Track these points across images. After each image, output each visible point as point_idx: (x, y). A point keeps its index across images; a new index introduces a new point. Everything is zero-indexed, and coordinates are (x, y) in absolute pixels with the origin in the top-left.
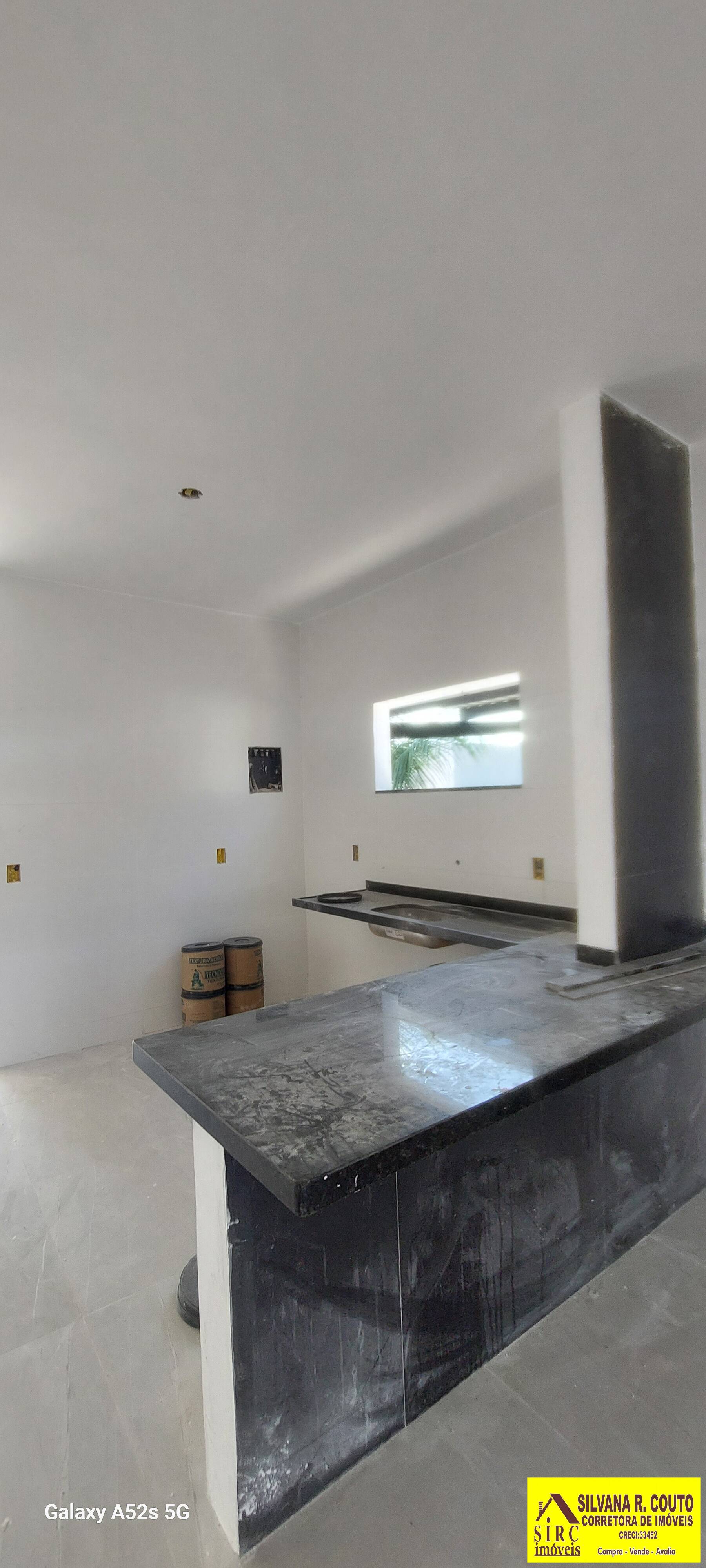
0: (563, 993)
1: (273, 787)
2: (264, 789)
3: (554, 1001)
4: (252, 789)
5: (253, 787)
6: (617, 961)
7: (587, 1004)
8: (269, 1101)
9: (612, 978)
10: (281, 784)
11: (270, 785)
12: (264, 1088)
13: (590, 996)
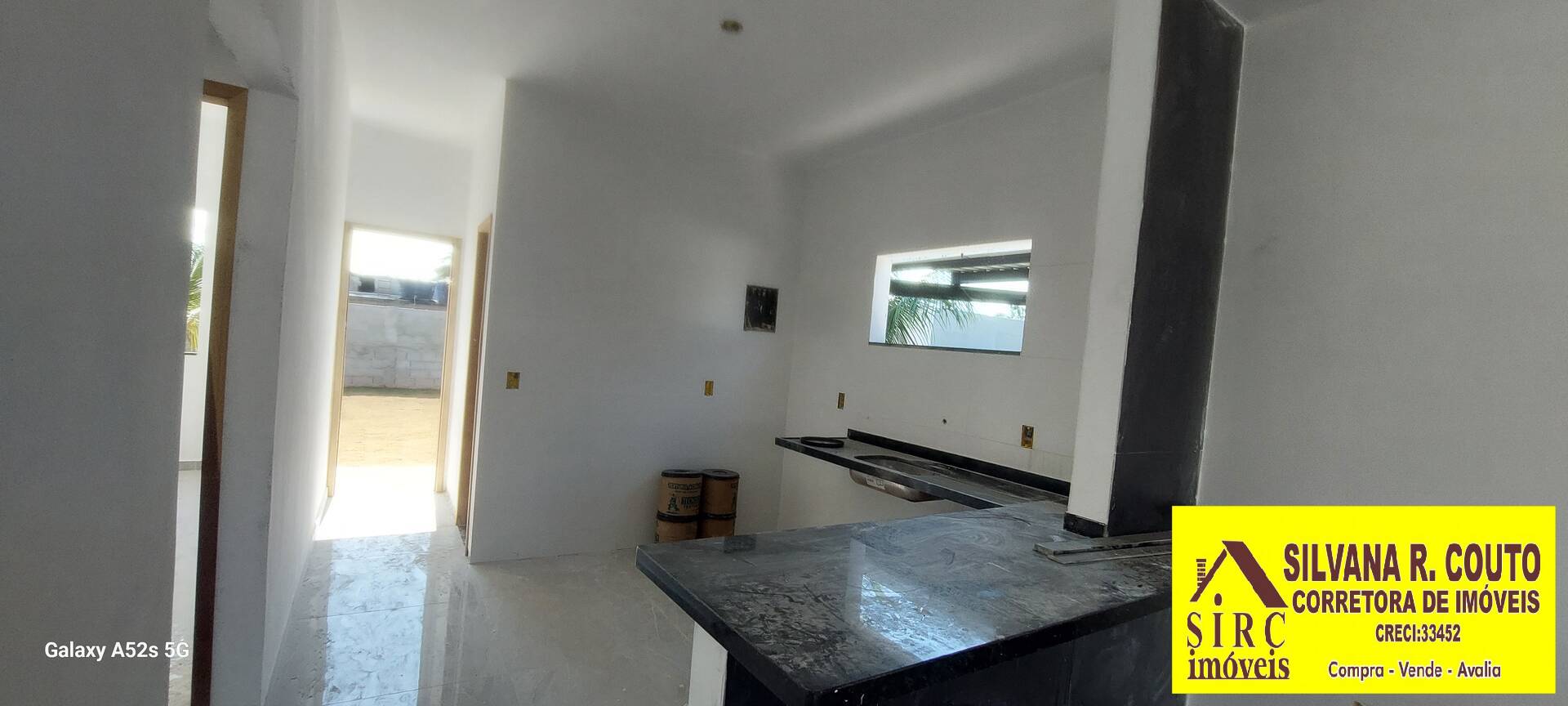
0: (1052, 557)
1: (766, 327)
2: (757, 328)
3: (1043, 563)
4: (746, 327)
5: (747, 324)
6: (1106, 535)
7: (1075, 569)
8: (775, 616)
9: (1101, 549)
10: (775, 325)
11: (764, 324)
12: (768, 605)
13: (1078, 563)
